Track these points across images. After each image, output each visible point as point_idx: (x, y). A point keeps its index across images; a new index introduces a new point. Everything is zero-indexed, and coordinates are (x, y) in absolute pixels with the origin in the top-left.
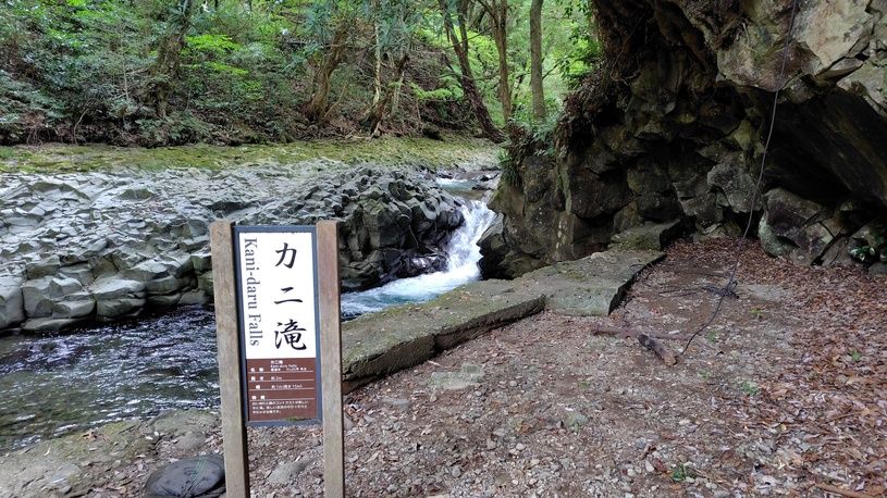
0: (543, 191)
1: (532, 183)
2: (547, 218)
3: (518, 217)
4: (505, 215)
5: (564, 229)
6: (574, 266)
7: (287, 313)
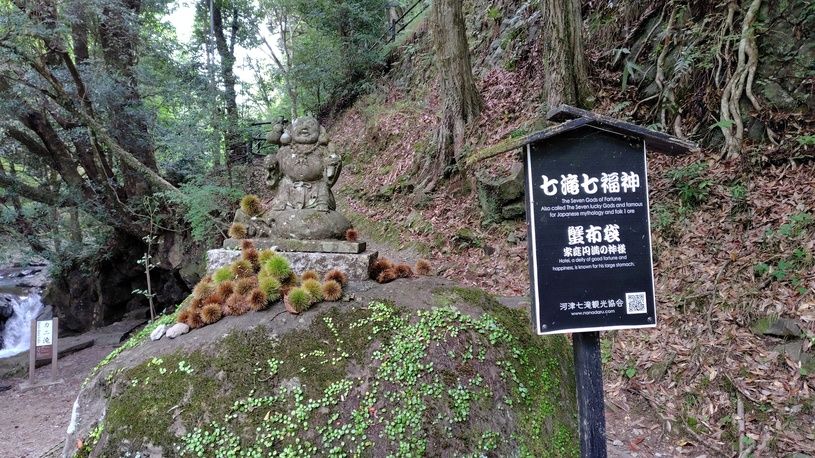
0: (83, 291)
1: (76, 286)
2: (86, 306)
3: (66, 307)
4: (54, 306)
5: (97, 312)
6: (105, 329)
7: (46, 336)
